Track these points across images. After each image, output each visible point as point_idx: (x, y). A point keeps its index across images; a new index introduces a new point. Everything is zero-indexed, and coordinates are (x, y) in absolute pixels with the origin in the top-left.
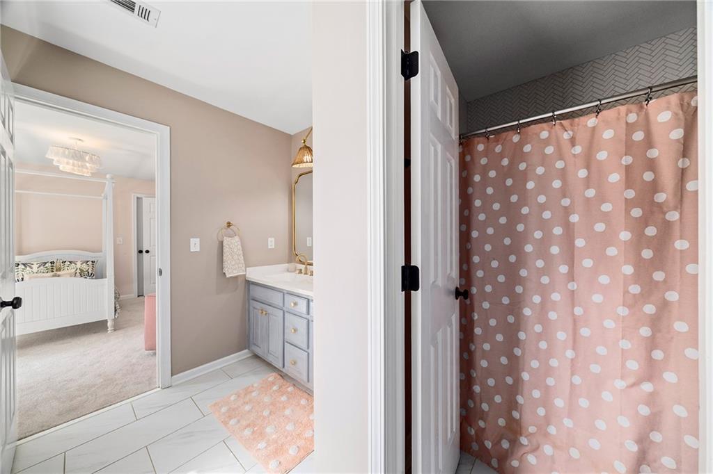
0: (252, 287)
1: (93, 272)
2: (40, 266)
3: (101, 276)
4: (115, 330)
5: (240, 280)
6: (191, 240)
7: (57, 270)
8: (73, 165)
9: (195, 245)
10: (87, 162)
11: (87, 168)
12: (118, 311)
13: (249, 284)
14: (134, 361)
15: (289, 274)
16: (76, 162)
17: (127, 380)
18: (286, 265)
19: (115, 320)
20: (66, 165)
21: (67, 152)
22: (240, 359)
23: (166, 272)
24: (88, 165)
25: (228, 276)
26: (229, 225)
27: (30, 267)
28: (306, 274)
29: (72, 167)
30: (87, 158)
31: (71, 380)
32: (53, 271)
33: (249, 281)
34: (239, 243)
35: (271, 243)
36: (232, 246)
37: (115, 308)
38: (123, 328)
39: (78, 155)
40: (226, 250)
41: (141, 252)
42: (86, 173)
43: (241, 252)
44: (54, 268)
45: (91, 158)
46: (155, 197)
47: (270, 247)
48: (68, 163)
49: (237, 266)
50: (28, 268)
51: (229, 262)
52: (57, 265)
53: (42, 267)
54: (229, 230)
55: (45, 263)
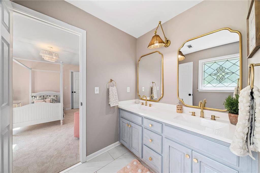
0: (121, 111)
1: (56, 100)
2: (39, 97)
3: (59, 102)
4: (63, 124)
5: (116, 108)
6: (95, 88)
7: (45, 99)
8: (49, 57)
9: (97, 90)
10: (54, 56)
11: (54, 59)
12: (64, 116)
13: (120, 109)
14: (70, 142)
15: (137, 104)
16: (50, 56)
17: (67, 154)
18: (134, 100)
19: (63, 120)
20: (46, 58)
21: (47, 52)
22: (116, 146)
23: (84, 104)
24: (54, 57)
25: (112, 106)
26: (111, 80)
27: (36, 97)
28: (146, 105)
29: (48, 58)
30: (54, 55)
31: (45, 151)
32: (43, 99)
33: (119, 108)
34: (116, 89)
35: (128, 90)
36: (113, 91)
37: (63, 115)
38: (66, 123)
39: (50, 53)
40: (110, 93)
41: (73, 92)
42: (53, 61)
43: (117, 94)
44: (44, 98)
45: (55, 55)
46: (79, 72)
47: (128, 92)
48: (47, 57)
49: (115, 101)
50: (36, 98)
51: (112, 99)
52: (45, 97)
53: (40, 98)
54: (111, 83)
55: (41, 96)
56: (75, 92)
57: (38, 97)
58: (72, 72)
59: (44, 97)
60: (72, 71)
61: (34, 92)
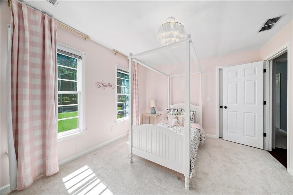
1: (193, 119)
41: (221, 107)
53: (174, 112)
55: (175, 110)
56: (226, 107)
57: (172, 111)
58: (220, 69)
59: (178, 111)
60: (220, 67)
61: (172, 104)
